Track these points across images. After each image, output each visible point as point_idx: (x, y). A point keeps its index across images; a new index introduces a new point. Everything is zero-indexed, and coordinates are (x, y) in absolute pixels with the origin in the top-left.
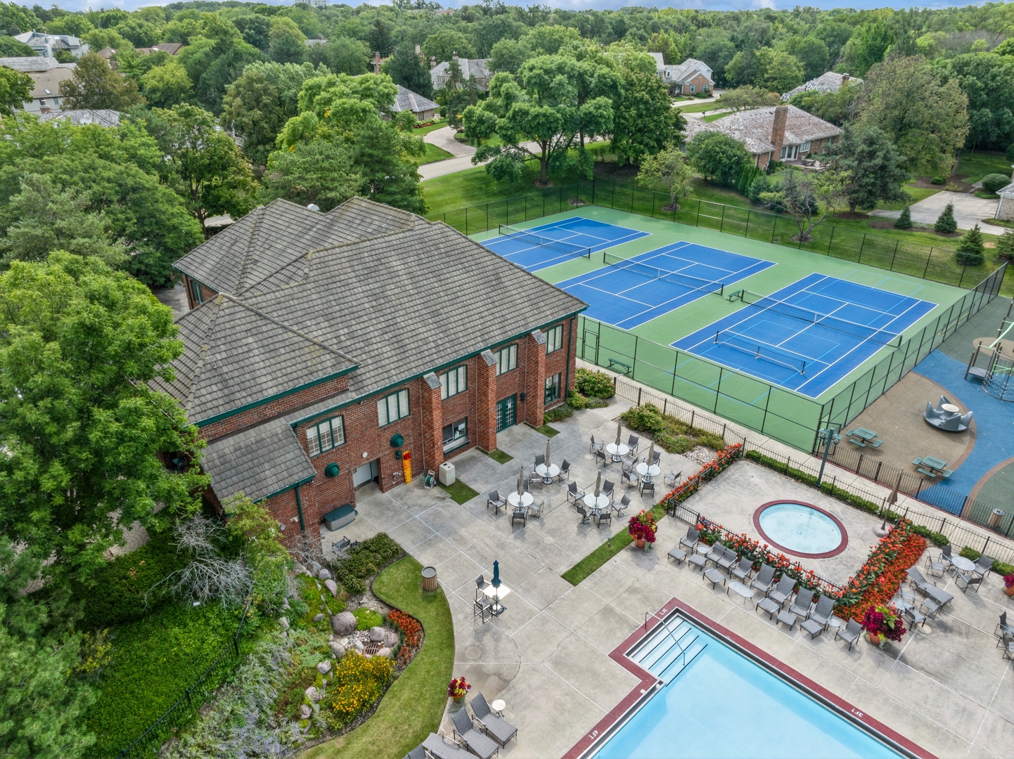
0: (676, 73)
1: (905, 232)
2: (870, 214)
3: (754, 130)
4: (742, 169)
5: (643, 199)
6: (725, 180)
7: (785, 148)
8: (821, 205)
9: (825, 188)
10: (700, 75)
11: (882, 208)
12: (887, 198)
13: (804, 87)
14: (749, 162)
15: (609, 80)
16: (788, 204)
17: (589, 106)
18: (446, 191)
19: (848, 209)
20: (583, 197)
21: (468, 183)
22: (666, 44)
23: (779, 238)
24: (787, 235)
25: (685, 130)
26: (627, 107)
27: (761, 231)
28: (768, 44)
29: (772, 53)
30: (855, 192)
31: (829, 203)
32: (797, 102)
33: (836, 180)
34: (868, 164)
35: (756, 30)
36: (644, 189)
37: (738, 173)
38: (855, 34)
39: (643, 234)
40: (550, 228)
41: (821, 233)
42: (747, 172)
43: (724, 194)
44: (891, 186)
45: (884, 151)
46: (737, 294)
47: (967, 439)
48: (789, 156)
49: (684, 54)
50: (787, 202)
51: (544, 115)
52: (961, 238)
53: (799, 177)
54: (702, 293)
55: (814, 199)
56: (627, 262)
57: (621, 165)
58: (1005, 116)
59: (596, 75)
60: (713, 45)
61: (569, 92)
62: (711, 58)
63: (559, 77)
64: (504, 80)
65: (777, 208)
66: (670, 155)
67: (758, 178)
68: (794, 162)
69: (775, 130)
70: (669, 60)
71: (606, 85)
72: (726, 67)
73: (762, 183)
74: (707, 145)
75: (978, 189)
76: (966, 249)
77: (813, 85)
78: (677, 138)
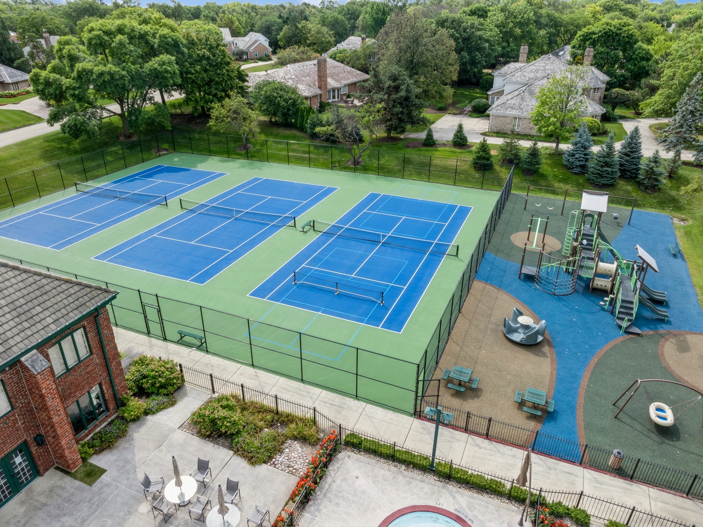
0: (242, 43)
1: (432, 149)
2: (402, 137)
3: (304, 79)
4: (298, 109)
5: (220, 142)
6: (286, 120)
7: (329, 91)
8: (365, 133)
9: (366, 119)
10: (260, 44)
11: (410, 131)
12: (413, 123)
13: (336, 48)
14: (303, 103)
15: (170, 39)
16: (339, 136)
17: (153, 63)
18: (22, 154)
19: (385, 135)
20: (166, 146)
21: (48, 144)
22: (232, 22)
23: (337, 164)
24: (343, 161)
25: (247, 81)
26: (191, 64)
27: (321, 160)
28: (306, 19)
29: (310, 26)
30: (390, 120)
31: (371, 131)
32: (333, 57)
33: (373, 111)
34: (396, 96)
35: (297, 11)
36: (217, 133)
37: (295, 113)
38: (364, 12)
39: (221, 175)
40: (131, 178)
41: (369, 156)
42: (303, 112)
43: (288, 132)
44: (415, 113)
45: (406, 85)
46: (308, 224)
47: (546, 349)
48: (334, 97)
49: (247, 30)
50: (338, 134)
51: (109, 73)
52: (474, 149)
53: (345, 112)
54: (277, 227)
55: (358, 129)
56: (203, 206)
57: (196, 114)
58: (477, 57)
59: (157, 36)
60: (267, 21)
61: (131, 51)
62: (267, 31)
63: (119, 37)
64: (67, 43)
65: (331, 140)
66: (235, 101)
67: (312, 115)
68: (339, 102)
69: (319, 77)
70: (235, 33)
71: (168, 44)
72: (279, 37)
73: (315, 120)
74: (266, 92)
75: (469, 111)
76: (479, 158)
77: (342, 46)
78: (241, 88)
